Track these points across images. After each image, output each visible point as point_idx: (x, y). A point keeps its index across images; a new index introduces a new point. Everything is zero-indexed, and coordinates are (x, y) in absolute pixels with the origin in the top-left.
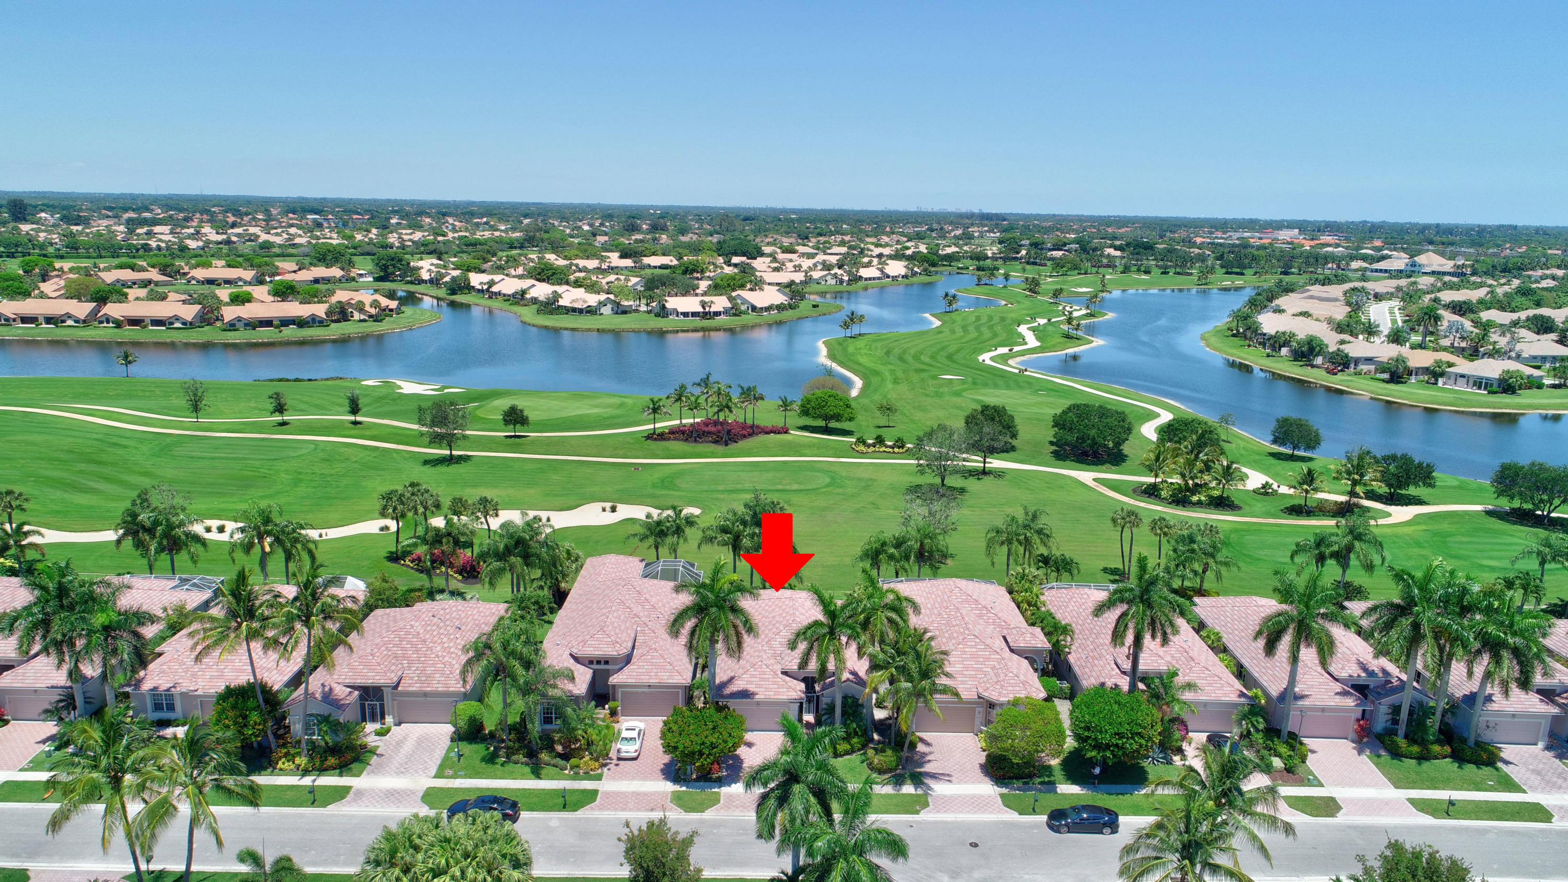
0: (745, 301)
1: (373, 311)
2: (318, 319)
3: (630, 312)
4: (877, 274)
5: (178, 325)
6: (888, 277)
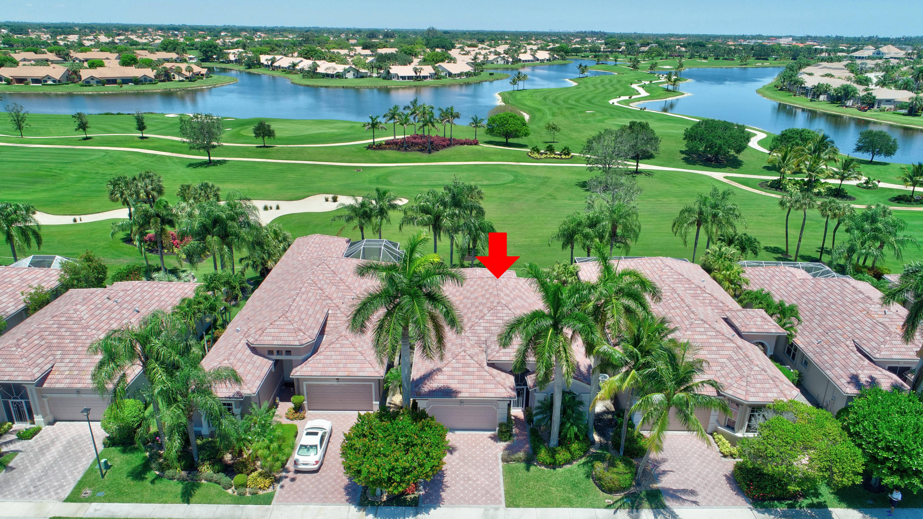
0: (444, 70)
1: (188, 74)
2: (148, 79)
3: (366, 77)
4: (531, 58)
5: (50, 82)
6: (538, 60)
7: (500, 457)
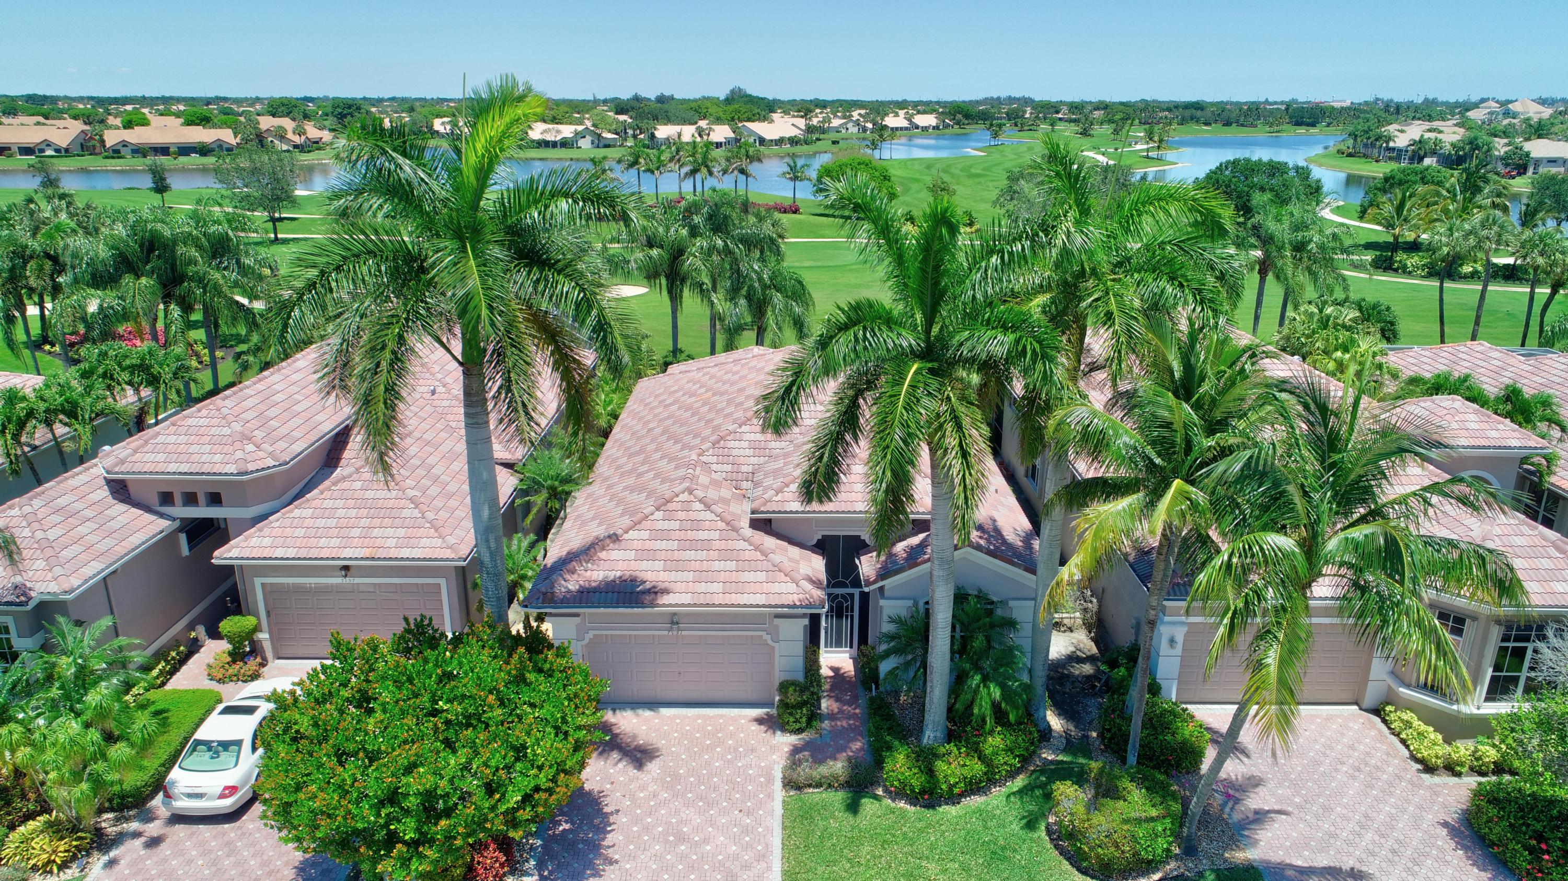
0: (752, 133)
2: (225, 146)
3: (614, 146)
4: (905, 124)
5: (50, 152)
6: (917, 127)
7: (778, 775)
